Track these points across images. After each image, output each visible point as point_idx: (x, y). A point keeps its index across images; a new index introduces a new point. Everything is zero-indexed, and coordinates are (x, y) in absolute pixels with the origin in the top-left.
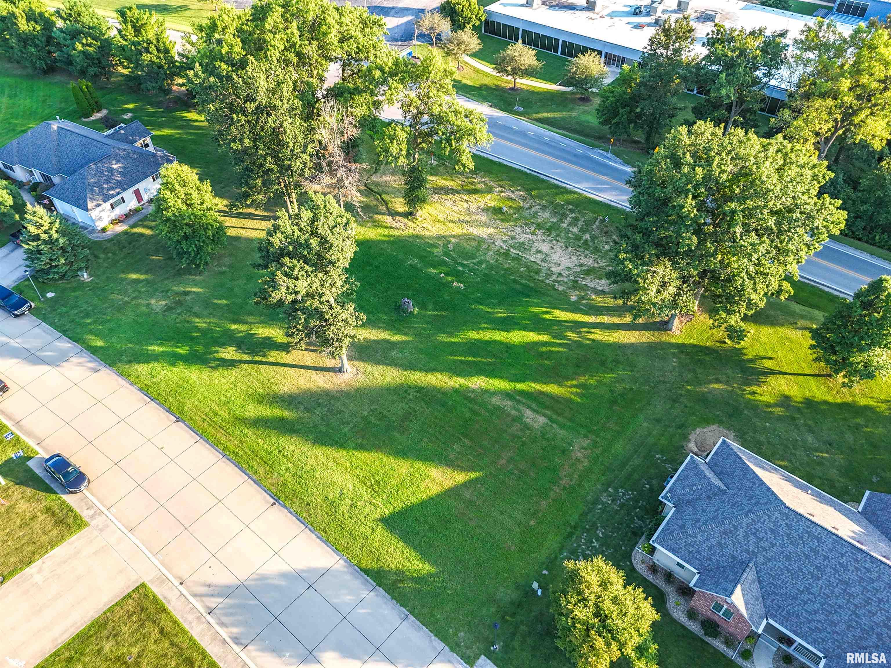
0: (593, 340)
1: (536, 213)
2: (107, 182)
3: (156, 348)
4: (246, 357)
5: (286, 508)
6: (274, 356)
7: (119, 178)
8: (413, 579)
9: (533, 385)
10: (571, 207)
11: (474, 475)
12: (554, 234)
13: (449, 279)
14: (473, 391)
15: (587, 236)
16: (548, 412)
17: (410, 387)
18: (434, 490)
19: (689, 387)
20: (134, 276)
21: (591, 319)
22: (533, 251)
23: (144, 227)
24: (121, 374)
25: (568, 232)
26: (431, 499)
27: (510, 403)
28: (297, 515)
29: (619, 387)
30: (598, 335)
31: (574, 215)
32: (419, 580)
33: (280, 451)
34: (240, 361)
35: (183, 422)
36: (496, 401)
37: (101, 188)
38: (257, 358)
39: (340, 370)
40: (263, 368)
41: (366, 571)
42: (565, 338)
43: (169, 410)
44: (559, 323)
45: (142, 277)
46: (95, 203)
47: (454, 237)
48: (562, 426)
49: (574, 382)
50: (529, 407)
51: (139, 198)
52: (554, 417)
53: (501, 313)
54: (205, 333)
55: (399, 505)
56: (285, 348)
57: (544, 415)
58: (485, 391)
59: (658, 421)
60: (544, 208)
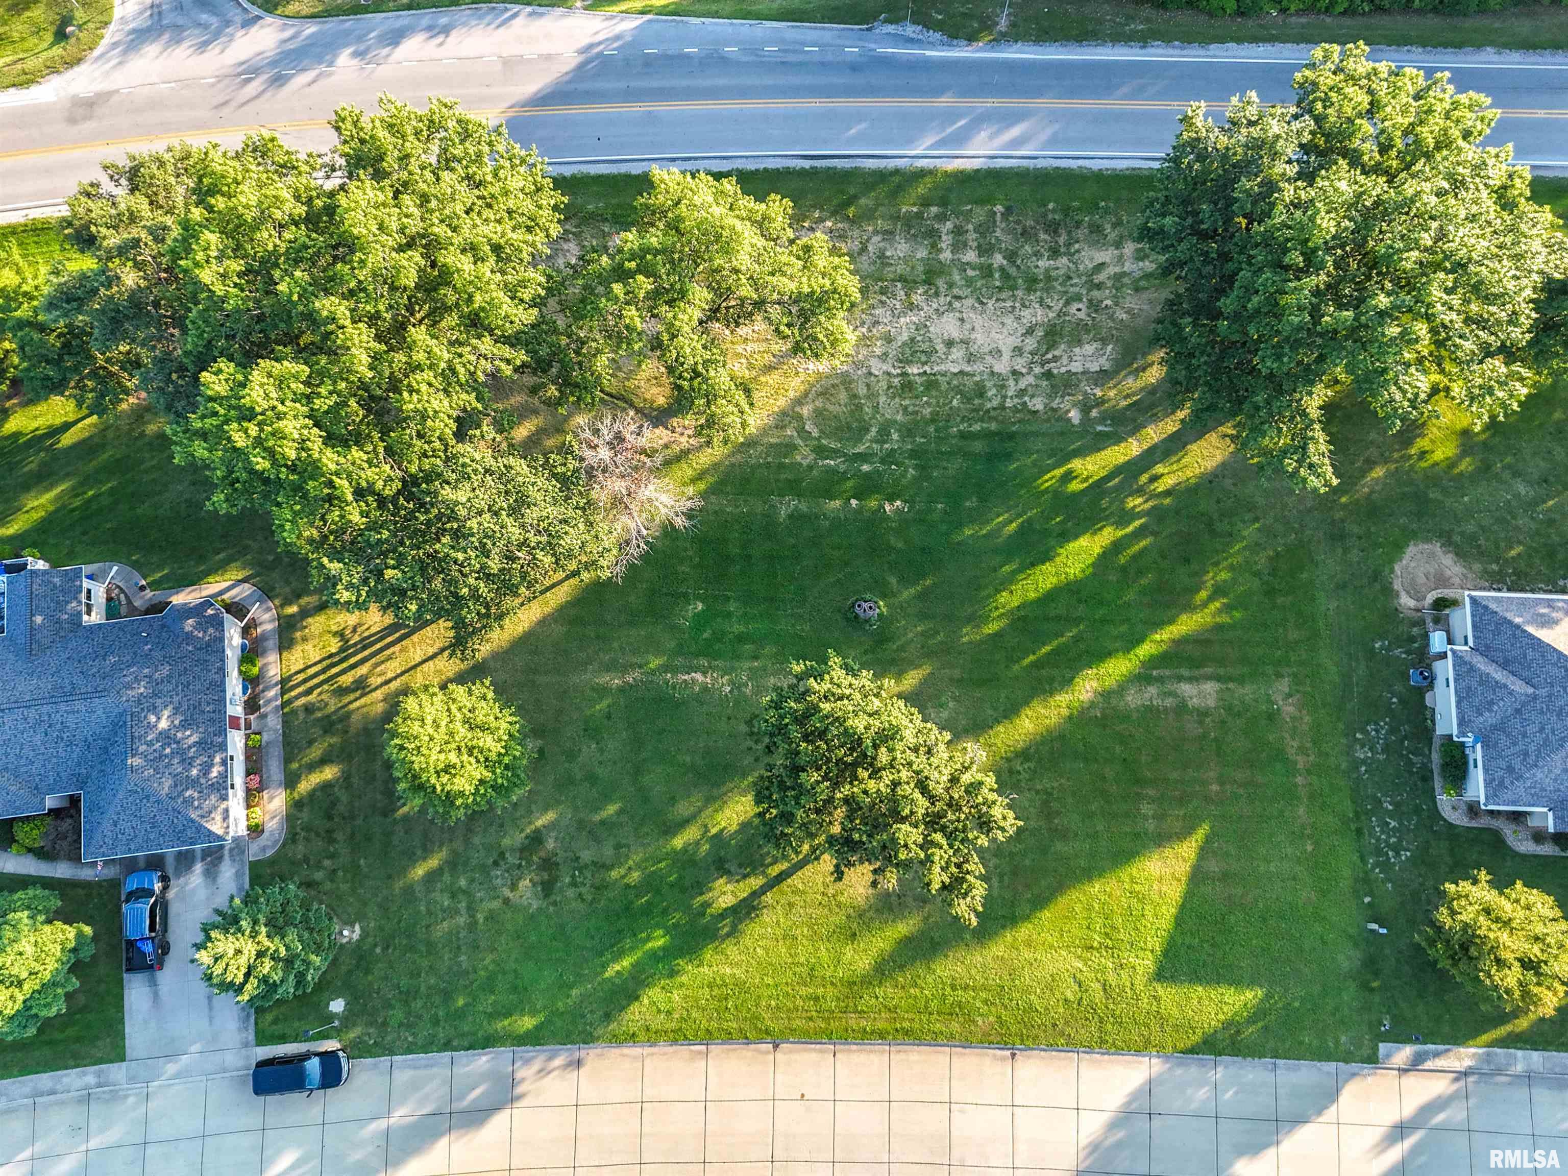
2: (187, 762)
3: (617, 967)
4: (756, 882)
5: (1033, 1049)
8: (1251, 1020)
10: (934, 210)
11: (1200, 834)
12: (941, 283)
13: (873, 504)
14: (1092, 704)
15: (998, 259)
16: (1209, 670)
18: (1175, 892)
19: (1343, 500)
20: (419, 871)
22: (941, 348)
23: (313, 767)
24: (618, 1042)
25: (963, 268)
26: (1182, 908)
27: (1152, 690)
28: (1052, 1047)
30: (1168, 477)
31: (949, 225)
32: (1255, 1016)
33: (953, 987)
34: (756, 894)
35: (785, 1041)
36: (1134, 699)
37: (194, 783)
38: (774, 871)
40: (796, 880)
41: (1192, 1051)
42: (1131, 516)
43: (747, 1041)
44: (1098, 487)
45: (433, 863)
46: (218, 816)
48: (1241, 680)
49: (1203, 594)
50: (1180, 679)
51: (237, 724)
52: (1221, 671)
53: (1007, 524)
55: (1156, 943)
57: (1209, 678)
58: (1106, 695)
59: (1342, 586)
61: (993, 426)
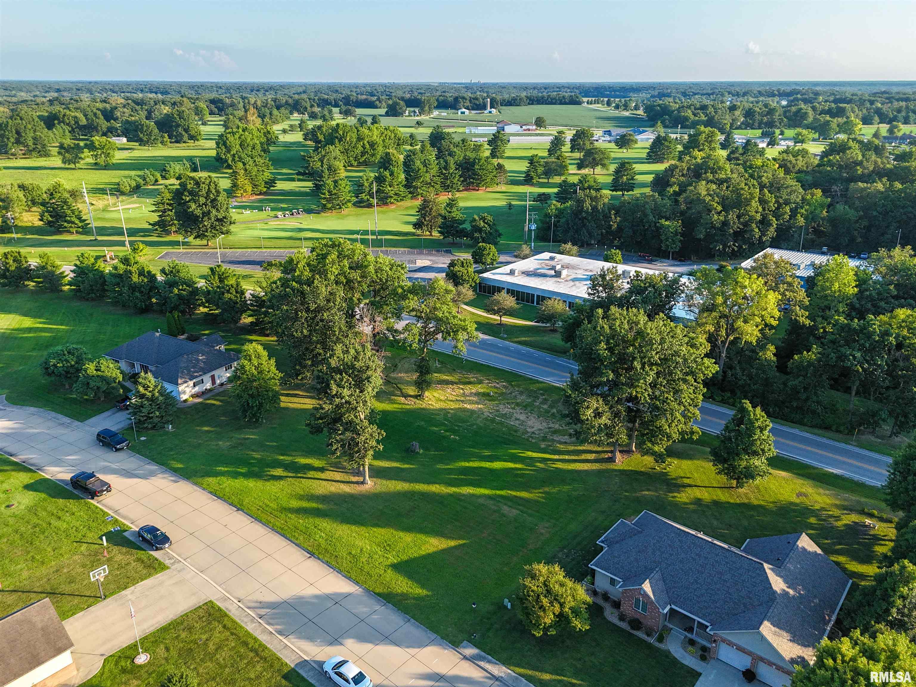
0: (557, 468)
1: (516, 396)
2: (194, 367)
3: (223, 469)
4: (290, 474)
5: (319, 559)
6: (311, 474)
7: (202, 365)
8: (414, 598)
9: (509, 492)
10: (541, 392)
11: (461, 542)
12: (529, 409)
13: (448, 434)
14: (464, 495)
15: (555, 410)
16: (520, 507)
17: (415, 492)
18: (431, 550)
19: (627, 494)
20: (206, 429)
21: (556, 457)
22: (513, 418)
23: (215, 400)
24: (196, 484)
25: (539, 408)
26: (429, 555)
27: (492, 502)
28: (328, 564)
29: (575, 493)
30: (560, 465)
31: (544, 397)
32: (418, 598)
33: (315, 527)
34: (287, 477)
35: (242, 510)
36: (481, 501)
37: (189, 371)
38: (299, 475)
39: (363, 483)
40: (303, 480)
41: (379, 595)
42: (535, 466)
43: (231, 504)
44: (531, 458)
45: (212, 429)
46: (183, 380)
47: (452, 409)
48: (530, 515)
49: (540, 491)
50: (505, 504)
51: (214, 382)
52: (525, 510)
53: (487, 453)
54: (260, 461)
55: (405, 558)
56: (322, 470)
57: (518, 509)
58: (473, 495)
59: (603, 512)
60: (521, 393)
61: (511, 438)
